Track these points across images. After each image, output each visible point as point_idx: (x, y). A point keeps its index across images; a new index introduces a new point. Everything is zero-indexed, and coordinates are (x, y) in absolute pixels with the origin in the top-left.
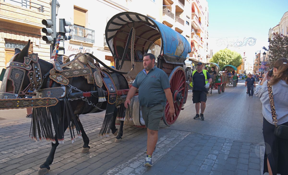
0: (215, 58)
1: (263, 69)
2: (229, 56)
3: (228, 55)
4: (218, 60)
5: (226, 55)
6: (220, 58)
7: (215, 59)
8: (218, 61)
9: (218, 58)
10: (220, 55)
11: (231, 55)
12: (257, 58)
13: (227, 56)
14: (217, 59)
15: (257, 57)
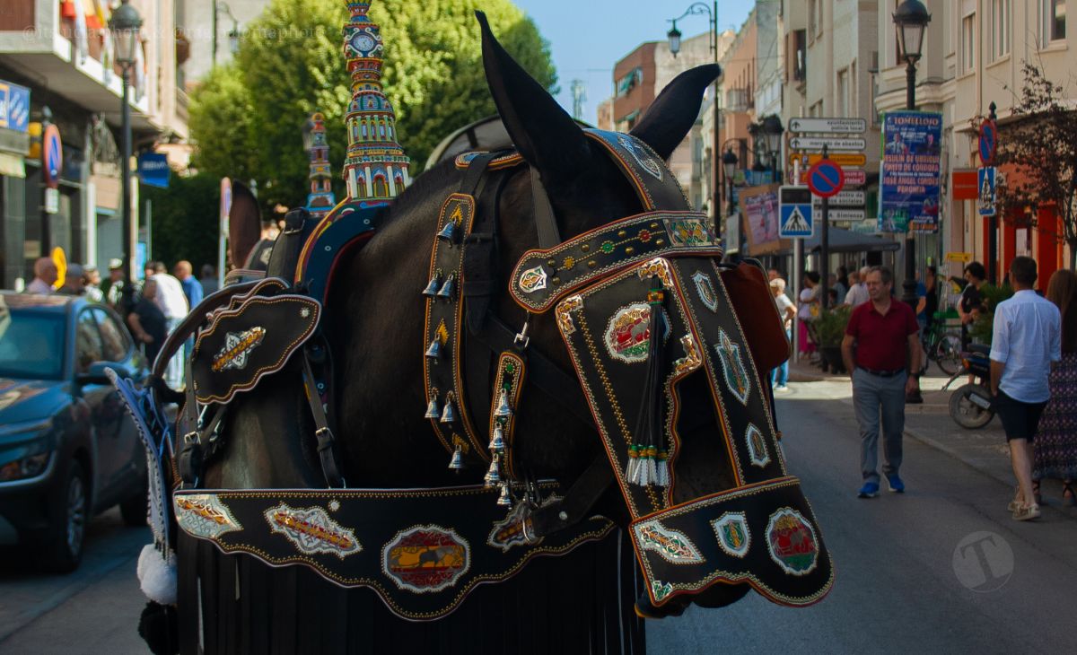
0: (275, 70)
1: (900, 196)
2: (434, 49)
3: (421, 27)
4: (309, 86)
5: (403, 33)
6: (337, 64)
7: (274, 79)
8: (312, 99)
9: (316, 71)
10: (326, 24)
11: (453, 34)
12: (629, 92)
13: (405, 43)
14: (292, 82)
15: (624, 82)
